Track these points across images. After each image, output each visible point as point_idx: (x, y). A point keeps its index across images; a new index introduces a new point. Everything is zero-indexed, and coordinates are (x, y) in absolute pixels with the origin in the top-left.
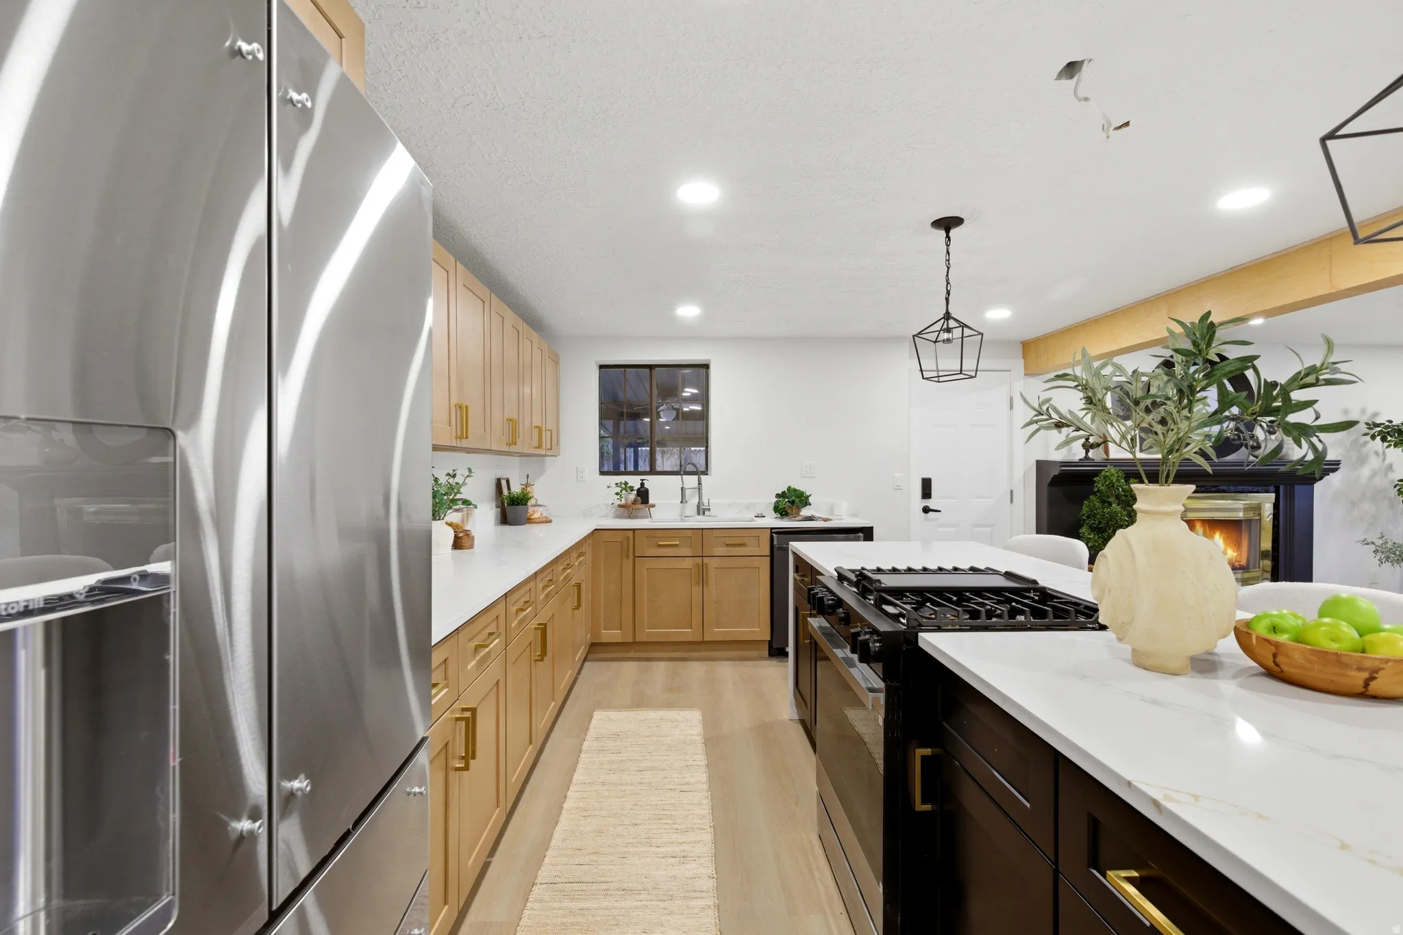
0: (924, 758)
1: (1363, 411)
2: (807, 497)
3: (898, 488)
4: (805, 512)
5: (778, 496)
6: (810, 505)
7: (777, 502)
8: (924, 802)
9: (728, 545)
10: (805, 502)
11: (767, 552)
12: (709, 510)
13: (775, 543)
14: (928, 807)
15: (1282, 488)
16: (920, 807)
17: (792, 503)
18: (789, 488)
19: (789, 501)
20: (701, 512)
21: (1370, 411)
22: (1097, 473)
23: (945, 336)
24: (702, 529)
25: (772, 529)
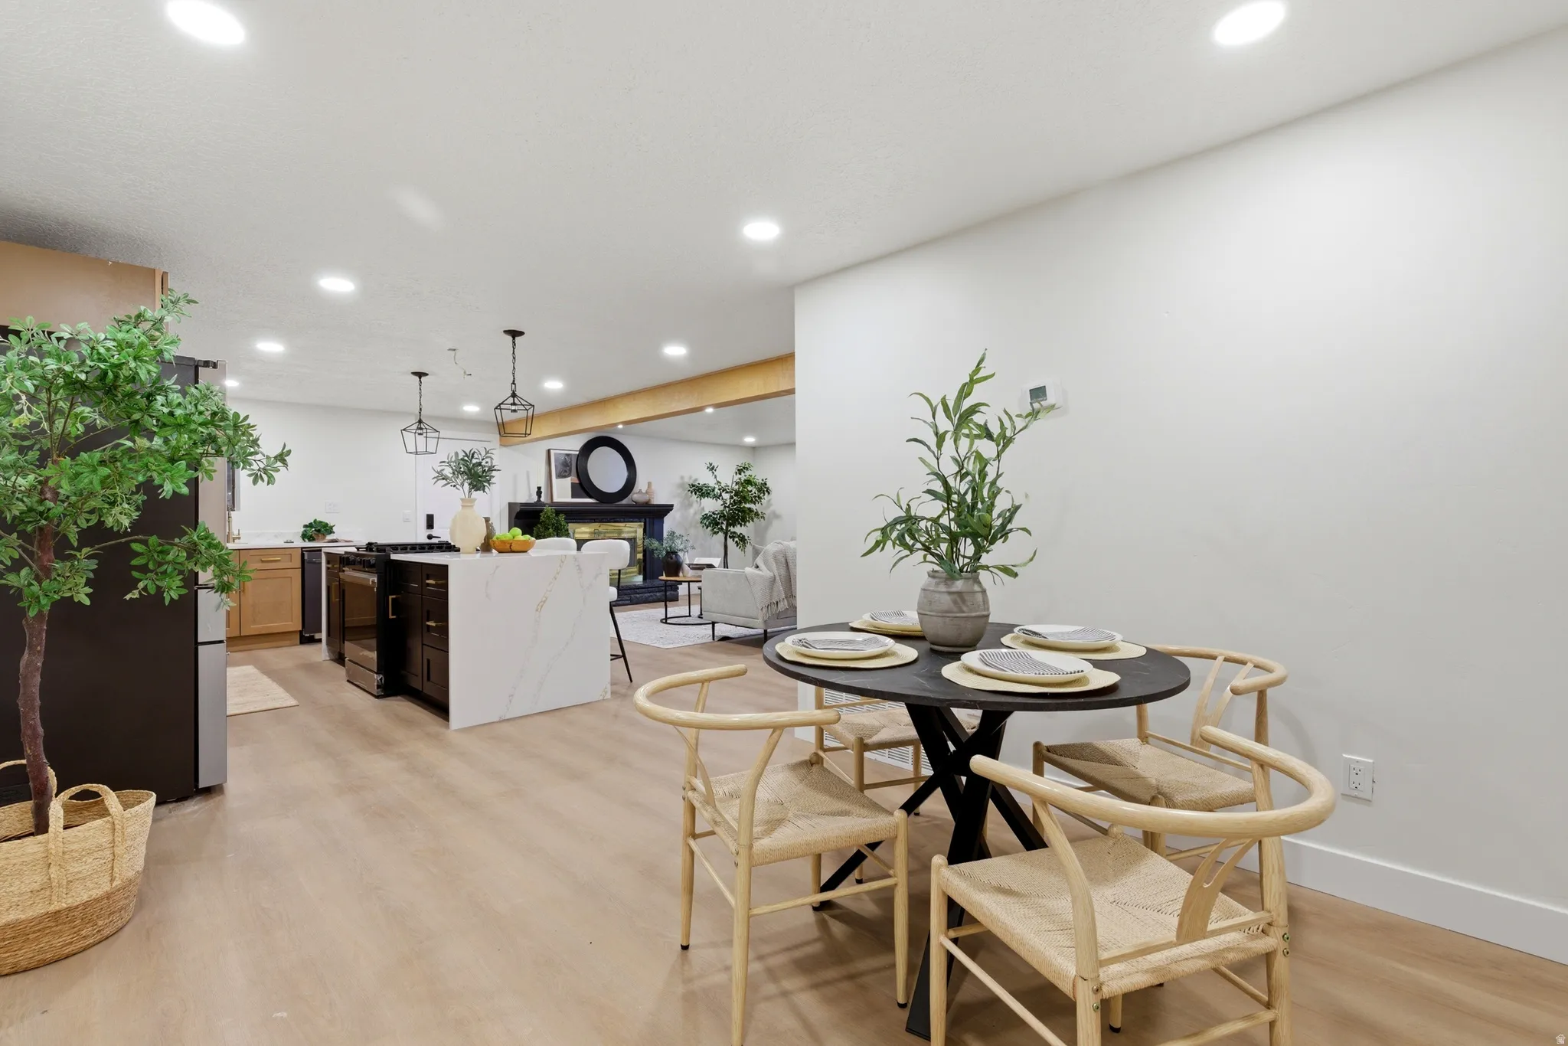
0: (392, 599)
1: (690, 478)
2: (331, 528)
3: (406, 521)
4: (329, 537)
5: (305, 526)
6: (334, 533)
7: (305, 531)
8: (392, 615)
9: (263, 561)
10: (330, 531)
11: (299, 565)
12: (239, 538)
13: (306, 558)
14: (394, 617)
15: (648, 520)
16: (391, 617)
17: (319, 531)
18: (315, 521)
19: (315, 530)
20: (231, 540)
21: (693, 478)
22: (541, 511)
23: (420, 431)
24: (239, 550)
25: (302, 548)
